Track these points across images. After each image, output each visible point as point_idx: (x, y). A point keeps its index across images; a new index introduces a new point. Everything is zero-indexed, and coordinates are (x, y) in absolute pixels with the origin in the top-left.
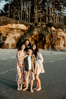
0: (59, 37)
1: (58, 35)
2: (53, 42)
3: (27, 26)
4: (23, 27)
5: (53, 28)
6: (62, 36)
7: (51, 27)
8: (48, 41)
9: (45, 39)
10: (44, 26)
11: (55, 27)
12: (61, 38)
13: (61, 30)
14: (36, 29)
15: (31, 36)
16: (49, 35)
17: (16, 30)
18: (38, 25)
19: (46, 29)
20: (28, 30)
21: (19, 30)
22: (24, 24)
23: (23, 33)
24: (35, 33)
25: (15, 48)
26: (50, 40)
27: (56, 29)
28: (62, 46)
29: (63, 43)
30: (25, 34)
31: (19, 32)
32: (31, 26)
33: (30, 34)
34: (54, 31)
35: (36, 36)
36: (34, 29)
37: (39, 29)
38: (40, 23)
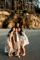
0: (31, 20)
1: (31, 18)
2: (28, 24)
3: (9, 12)
4: (7, 13)
5: (27, 14)
6: (33, 19)
7: (26, 13)
8: (24, 22)
9: (22, 21)
10: (21, 12)
11: (29, 13)
12: (33, 20)
13: (32, 15)
14: (16, 15)
15: (13, 20)
16: (25, 18)
17: (2, 16)
18: (17, 12)
19: (23, 15)
20: (10, 16)
21: (4, 16)
22: (8, 11)
24: (15, 17)
25: (1, 28)
26: (26, 22)
27: (29, 14)
28: (33, 26)
29: (34, 23)
30: (8, 18)
31: (4, 17)
32: (12, 12)
33: (12, 18)
34: (28, 16)
35: (16, 20)
36: (14, 15)
37: (18, 15)
38: (18, 11)
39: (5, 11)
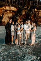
1: (39, 14)
2: (37, 20)
8: (33, 19)
10: (29, 8)
11: (37, 9)
14: (24, 10)
16: (33, 14)
17: (9, 11)
20: (17, 11)
21: (11, 11)
22: (15, 7)
23: (14, 13)
33: (20, 14)
35: (24, 16)
38: (26, 6)
39: (12, 6)
